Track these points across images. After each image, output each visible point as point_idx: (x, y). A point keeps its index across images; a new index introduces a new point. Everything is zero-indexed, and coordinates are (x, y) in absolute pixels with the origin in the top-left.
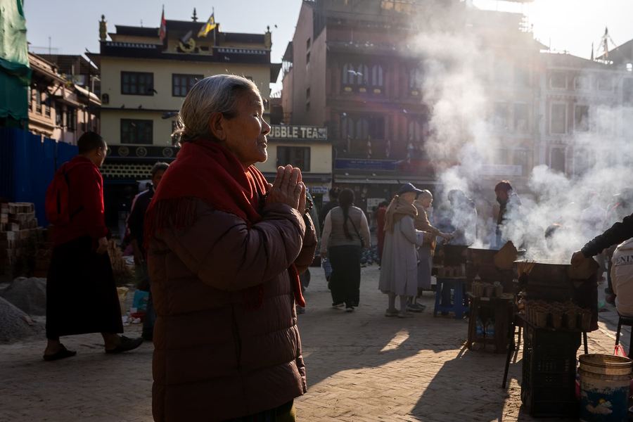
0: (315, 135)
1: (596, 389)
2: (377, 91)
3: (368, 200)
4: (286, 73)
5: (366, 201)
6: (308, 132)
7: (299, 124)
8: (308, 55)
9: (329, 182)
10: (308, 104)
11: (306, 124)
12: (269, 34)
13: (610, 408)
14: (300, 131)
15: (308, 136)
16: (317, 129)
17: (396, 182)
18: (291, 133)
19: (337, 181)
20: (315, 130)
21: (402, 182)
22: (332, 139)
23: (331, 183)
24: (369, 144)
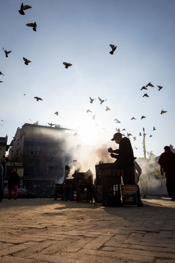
0: (19, 165)
1: (128, 194)
2: (38, 153)
3: (34, 185)
4: (10, 149)
5: (33, 186)
6: (17, 164)
7: (14, 162)
8: (18, 143)
9: (22, 179)
10: (17, 157)
11: (16, 162)
12: (7, 137)
13: (133, 199)
14: (14, 164)
15: (17, 165)
16: (20, 163)
17: (43, 180)
18: (11, 164)
19: (24, 179)
20: (19, 163)
21: (44, 180)
22: (24, 167)
23: (23, 180)
24: (35, 168)
